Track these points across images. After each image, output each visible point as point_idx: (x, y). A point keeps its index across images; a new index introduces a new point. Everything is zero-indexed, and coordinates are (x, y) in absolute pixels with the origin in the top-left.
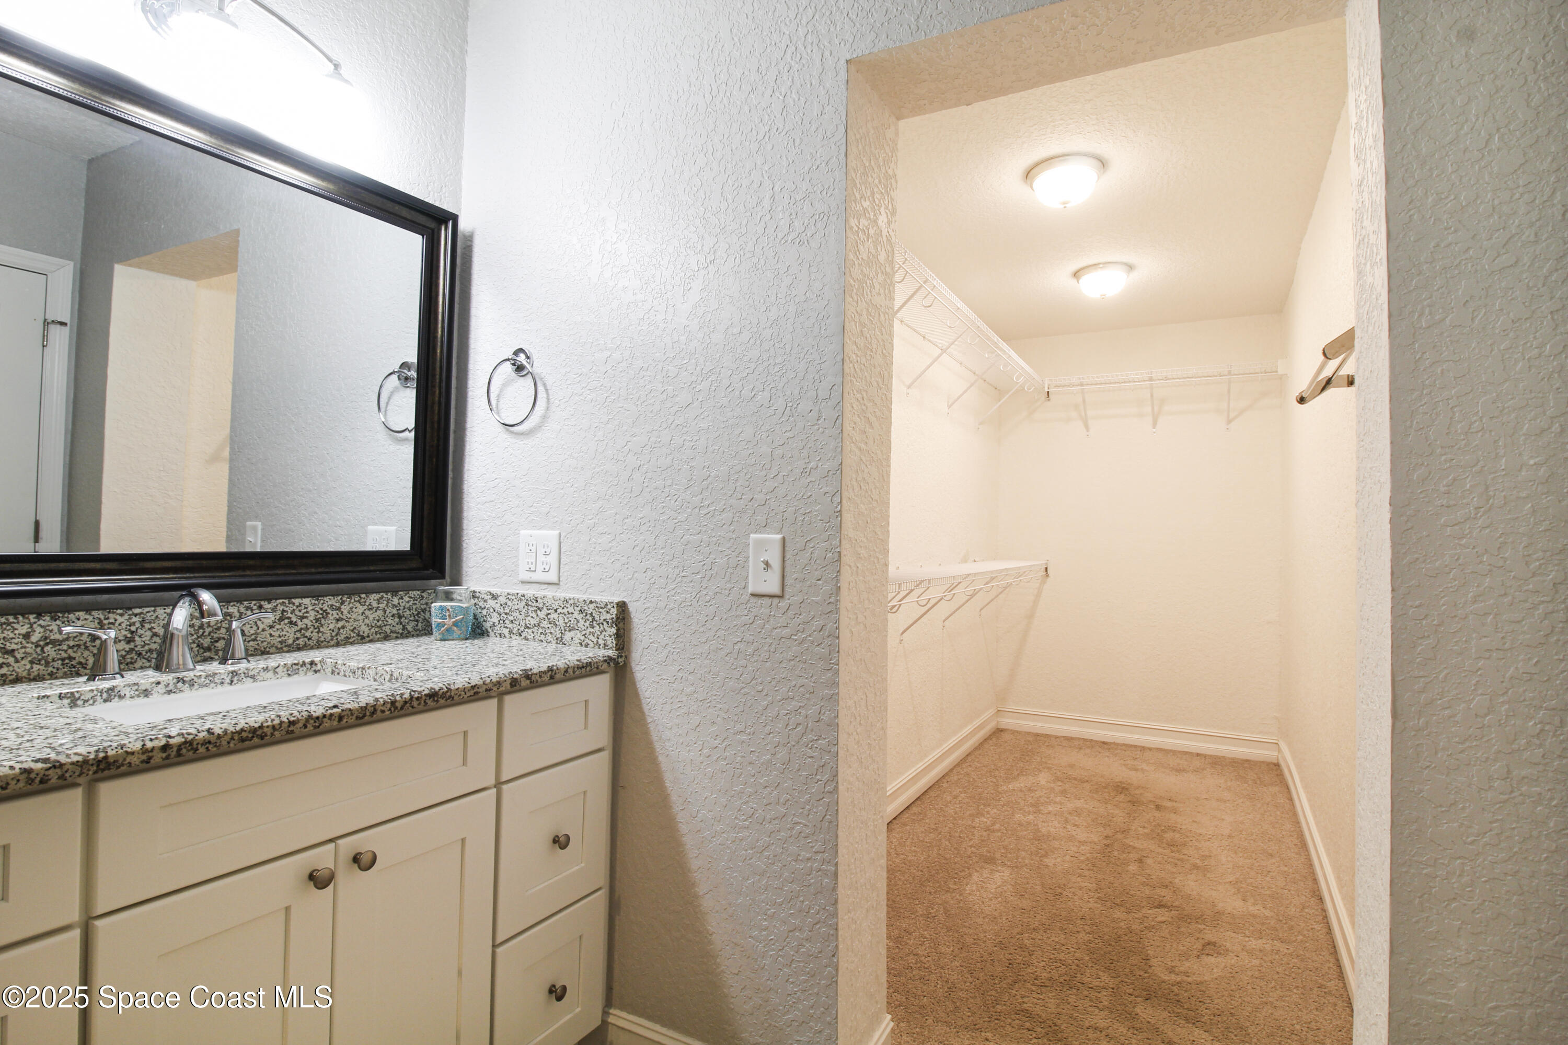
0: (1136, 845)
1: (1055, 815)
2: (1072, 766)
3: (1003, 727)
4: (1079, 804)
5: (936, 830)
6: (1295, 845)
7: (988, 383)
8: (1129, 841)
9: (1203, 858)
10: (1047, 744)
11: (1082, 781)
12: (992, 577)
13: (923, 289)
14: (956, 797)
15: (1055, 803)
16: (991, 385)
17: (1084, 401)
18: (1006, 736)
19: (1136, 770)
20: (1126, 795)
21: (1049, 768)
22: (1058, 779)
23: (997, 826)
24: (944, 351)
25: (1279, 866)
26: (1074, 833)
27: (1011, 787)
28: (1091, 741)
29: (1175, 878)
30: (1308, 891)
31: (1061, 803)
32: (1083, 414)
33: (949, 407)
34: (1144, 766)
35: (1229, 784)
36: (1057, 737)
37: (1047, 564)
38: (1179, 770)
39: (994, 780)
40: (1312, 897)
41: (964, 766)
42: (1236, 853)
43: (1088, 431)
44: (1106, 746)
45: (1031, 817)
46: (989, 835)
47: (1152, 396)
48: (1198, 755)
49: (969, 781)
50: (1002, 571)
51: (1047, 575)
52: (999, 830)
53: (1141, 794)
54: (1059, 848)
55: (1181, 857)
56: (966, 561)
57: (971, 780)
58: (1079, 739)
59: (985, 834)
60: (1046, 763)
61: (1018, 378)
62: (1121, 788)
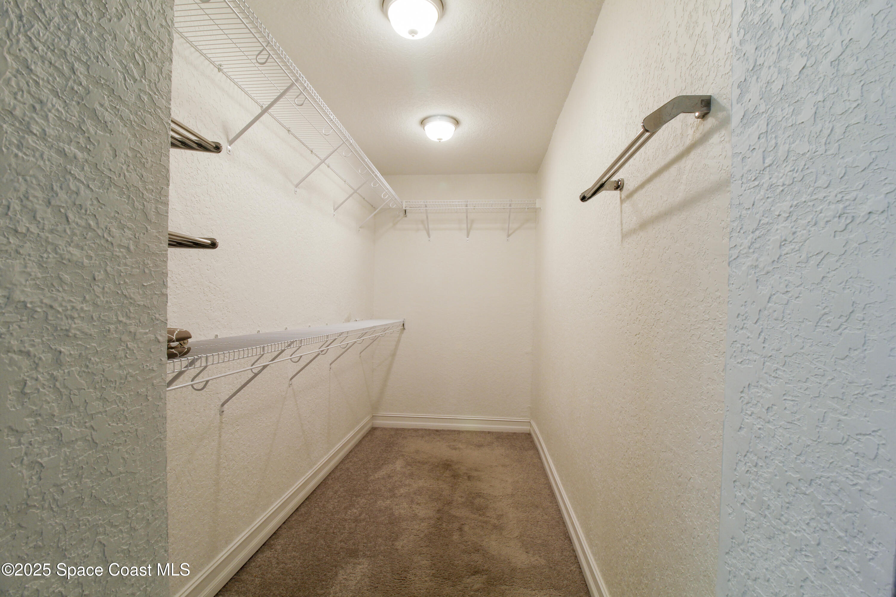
0: (458, 514)
1: (405, 496)
2: (417, 452)
3: (375, 426)
4: (421, 483)
5: (316, 528)
6: (549, 495)
7: (366, 201)
8: (454, 512)
9: (499, 517)
10: (402, 436)
11: (424, 463)
12: (364, 333)
13: (295, 87)
14: (336, 492)
15: (406, 485)
16: (368, 202)
17: (427, 217)
18: (378, 433)
19: (455, 449)
20: (450, 471)
21: (403, 455)
22: (408, 464)
23: (363, 516)
24: (323, 161)
25: (543, 516)
26: (417, 511)
27: (376, 476)
28: (429, 430)
29: (483, 541)
30: (562, 534)
31: (409, 485)
32: (427, 227)
33: (335, 210)
34: (460, 445)
35: (507, 452)
36: (409, 430)
37: (404, 321)
38: (480, 446)
39: (366, 472)
40: (565, 539)
41: (346, 462)
42: (517, 509)
43: (429, 237)
44: (438, 433)
45: (388, 502)
46: (356, 526)
47: (467, 217)
48: (489, 432)
49: (348, 475)
50: (371, 328)
51: (404, 329)
52: (364, 520)
53: (459, 468)
54: (407, 529)
55: (485, 519)
56: (349, 321)
57: (350, 474)
58: (422, 429)
59: (353, 525)
60: (401, 451)
61: (385, 196)
62: (447, 465)
